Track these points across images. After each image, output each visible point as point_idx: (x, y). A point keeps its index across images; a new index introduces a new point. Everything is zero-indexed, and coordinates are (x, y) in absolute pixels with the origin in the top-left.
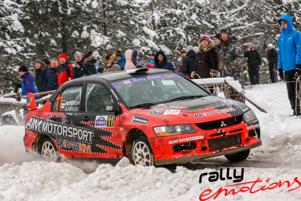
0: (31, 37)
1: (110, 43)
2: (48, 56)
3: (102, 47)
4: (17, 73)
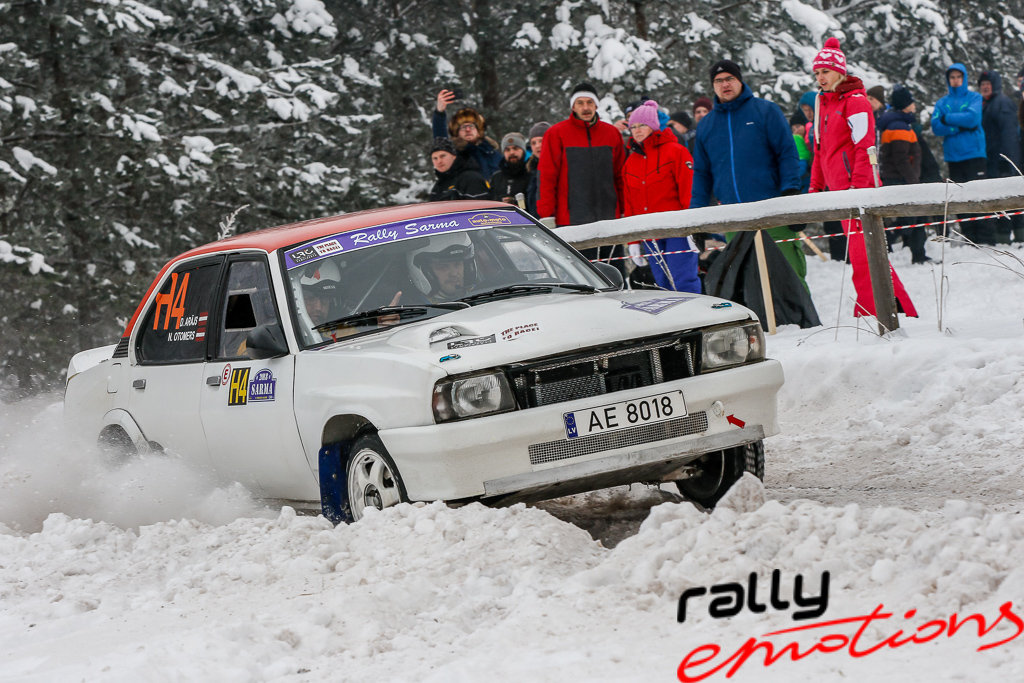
0: (362, 53)
1: (660, 65)
3: (630, 79)
4: (314, 191)
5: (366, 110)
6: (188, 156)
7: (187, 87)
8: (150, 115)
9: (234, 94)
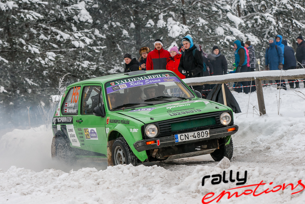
0: (100, 28)
1: (190, 33)
2: (120, 49)
3: (181, 37)
4: (85, 69)
5: (101, 45)
6: (48, 58)
7: (48, 37)
8: (36, 45)
9: (62, 40)
